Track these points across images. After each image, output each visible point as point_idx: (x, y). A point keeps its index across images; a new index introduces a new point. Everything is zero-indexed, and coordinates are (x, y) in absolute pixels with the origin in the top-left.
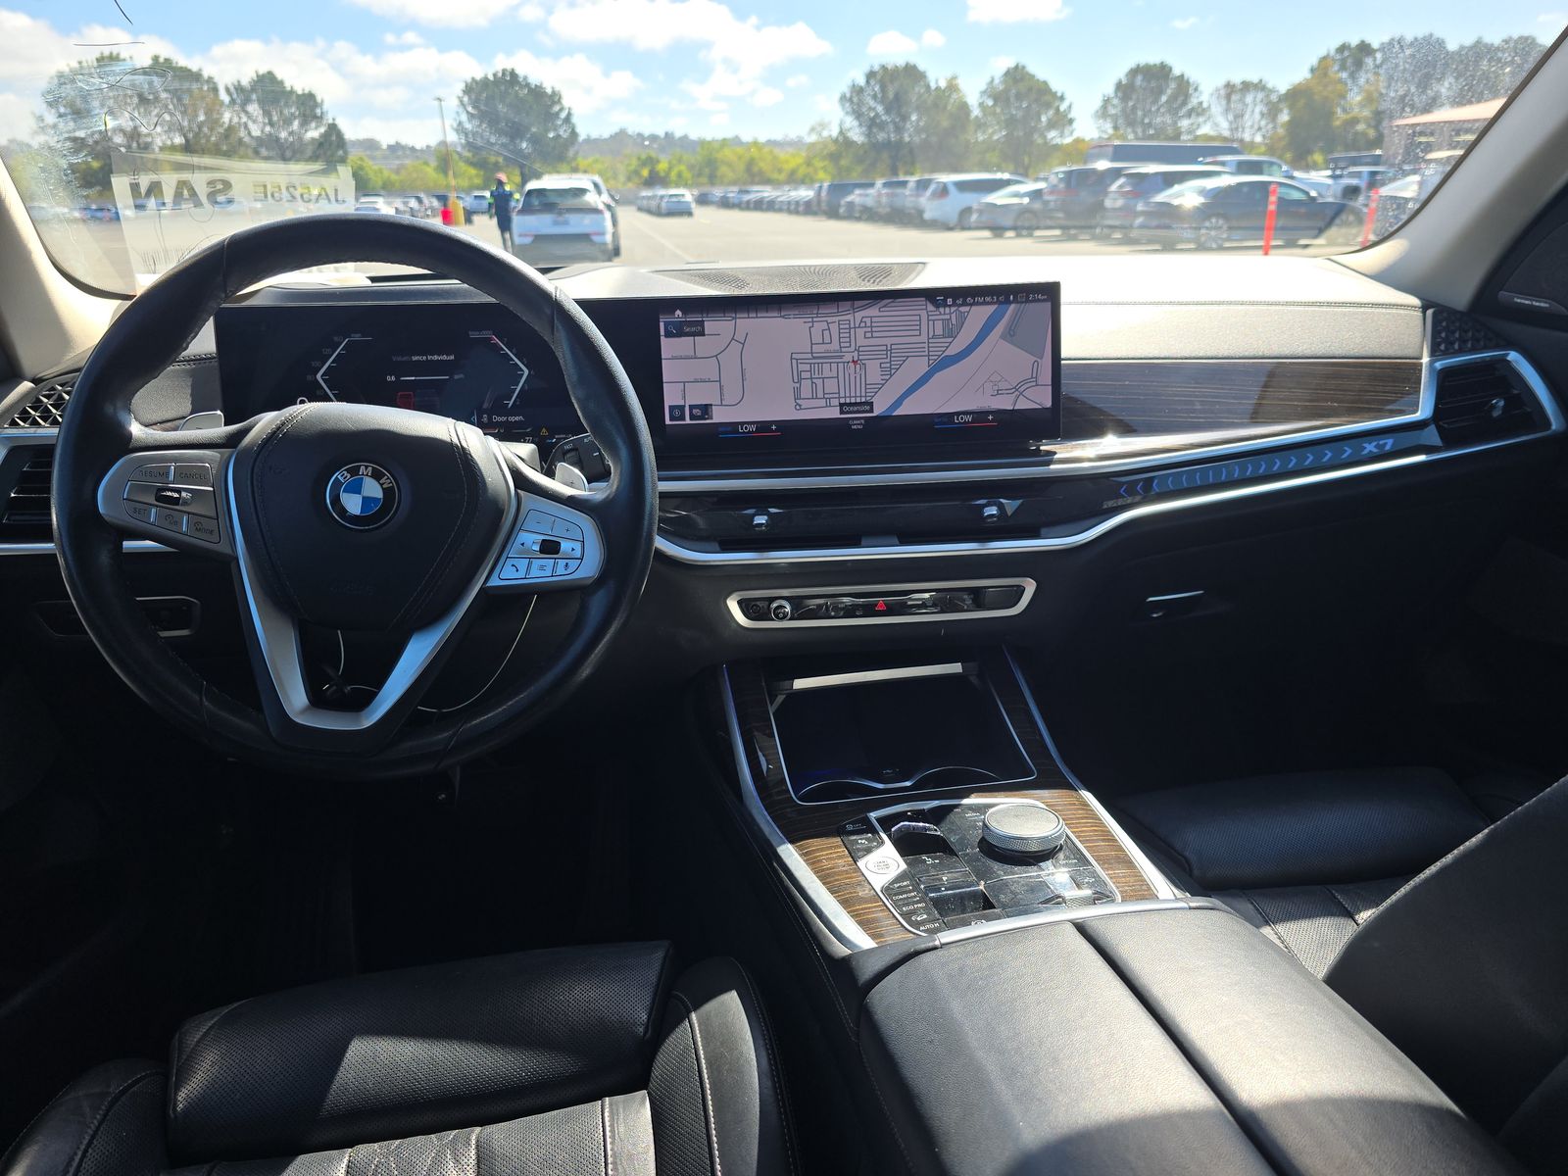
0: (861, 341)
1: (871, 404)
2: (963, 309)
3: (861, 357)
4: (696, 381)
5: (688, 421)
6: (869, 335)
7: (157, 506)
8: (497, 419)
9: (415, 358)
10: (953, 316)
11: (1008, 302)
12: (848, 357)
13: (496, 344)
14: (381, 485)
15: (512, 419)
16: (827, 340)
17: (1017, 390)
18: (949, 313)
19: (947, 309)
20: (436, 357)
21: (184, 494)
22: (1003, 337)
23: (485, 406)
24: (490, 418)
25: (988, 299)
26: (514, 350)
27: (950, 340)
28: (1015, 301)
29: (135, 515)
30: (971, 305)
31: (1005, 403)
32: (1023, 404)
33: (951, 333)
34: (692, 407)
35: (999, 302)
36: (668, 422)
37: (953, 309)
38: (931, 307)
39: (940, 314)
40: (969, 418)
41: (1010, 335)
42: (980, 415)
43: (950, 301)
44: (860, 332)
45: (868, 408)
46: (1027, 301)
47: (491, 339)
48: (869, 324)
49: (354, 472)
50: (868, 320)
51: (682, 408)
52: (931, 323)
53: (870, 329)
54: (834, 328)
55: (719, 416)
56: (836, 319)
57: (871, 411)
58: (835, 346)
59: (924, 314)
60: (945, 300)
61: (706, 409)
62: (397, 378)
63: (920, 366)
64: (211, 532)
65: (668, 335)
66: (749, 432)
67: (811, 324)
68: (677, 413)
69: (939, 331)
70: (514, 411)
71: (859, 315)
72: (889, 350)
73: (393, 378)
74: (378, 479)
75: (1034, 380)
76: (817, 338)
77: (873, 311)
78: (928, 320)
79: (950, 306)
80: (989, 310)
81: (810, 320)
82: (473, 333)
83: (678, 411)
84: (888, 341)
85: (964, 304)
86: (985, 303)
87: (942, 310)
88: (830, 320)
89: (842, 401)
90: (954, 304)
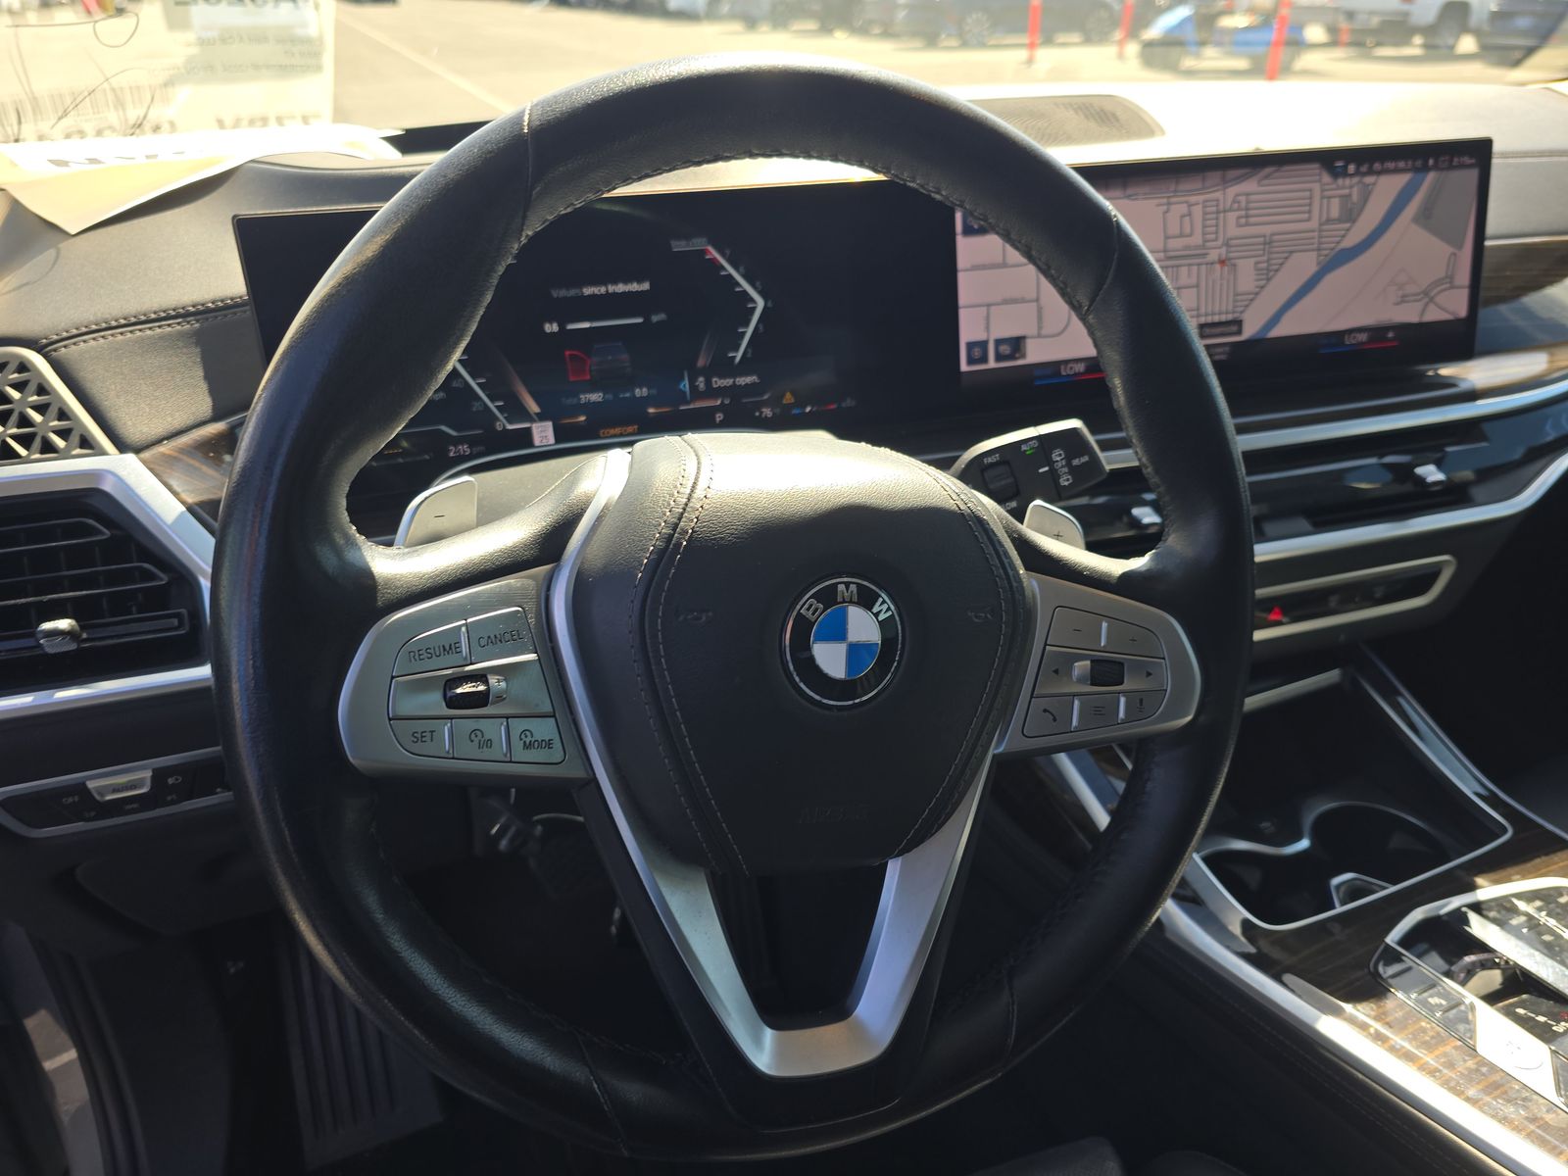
0: (1233, 231)
1: (1238, 323)
2: (1369, 180)
3: (1232, 255)
4: (1006, 302)
5: (992, 364)
6: (1243, 221)
7: (451, 718)
8: (718, 382)
9: (588, 291)
10: (1355, 190)
11: (1425, 169)
12: (1214, 255)
13: (714, 261)
14: (876, 615)
15: (742, 381)
16: (1187, 230)
17: (1427, 296)
18: (1350, 186)
19: (1348, 181)
20: (621, 288)
21: (493, 680)
22: (1416, 220)
23: (701, 362)
24: (708, 382)
25: (1401, 164)
26: (742, 269)
27: (1347, 225)
28: (1436, 167)
29: (416, 748)
30: (1379, 173)
31: (1409, 314)
32: (1433, 315)
33: (1350, 215)
34: (999, 342)
35: (1416, 170)
36: (964, 367)
37: (1355, 180)
38: (1326, 178)
39: (1338, 188)
40: (1363, 337)
41: (1425, 217)
42: (1377, 332)
43: (1352, 168)
44: (1232, 217)
45: (1234, 328)
46: (1451, 167)
47: (704, 252)
48: (1243, 204)
49: (828, 598)
50: (1243, 199)
51: (983, 344)
52: (1325, 201)
53: (1243, 213)
54: (1198, 211)
55: (1036, 353)
56: (1201, 198)
57: (1239, 332)
58: (1197, 239)
59: (1316, 187)
60: (1345, 167)
61: (1017, 344)
62: (562, 326)
63: (1305, 264)
64: (549, 744)
65: (969, 231)
66: (1076, 374)
67: (1165, 207)
68: (977, 353)
69: (1335, 212)
70: (745, 367)
71: (1232, 191)
72: (1268, 243)
73: (555, 327)
74: (868, 606)
75: (1449, 280)
76: (1174, 229)
77: (1250, 186)
78: (1322, 198)
79: (1351, 175)
80: (1401, 180)
81: (1165, 200)
82: (678, 243)
83: (978, 350)
84: (1268, 230)
85: (1370, 172)
86: (1397, 171)
87: (1340, 181)
88: (1193, 199)
89: (1203, 320)
90: (1357, 173)
